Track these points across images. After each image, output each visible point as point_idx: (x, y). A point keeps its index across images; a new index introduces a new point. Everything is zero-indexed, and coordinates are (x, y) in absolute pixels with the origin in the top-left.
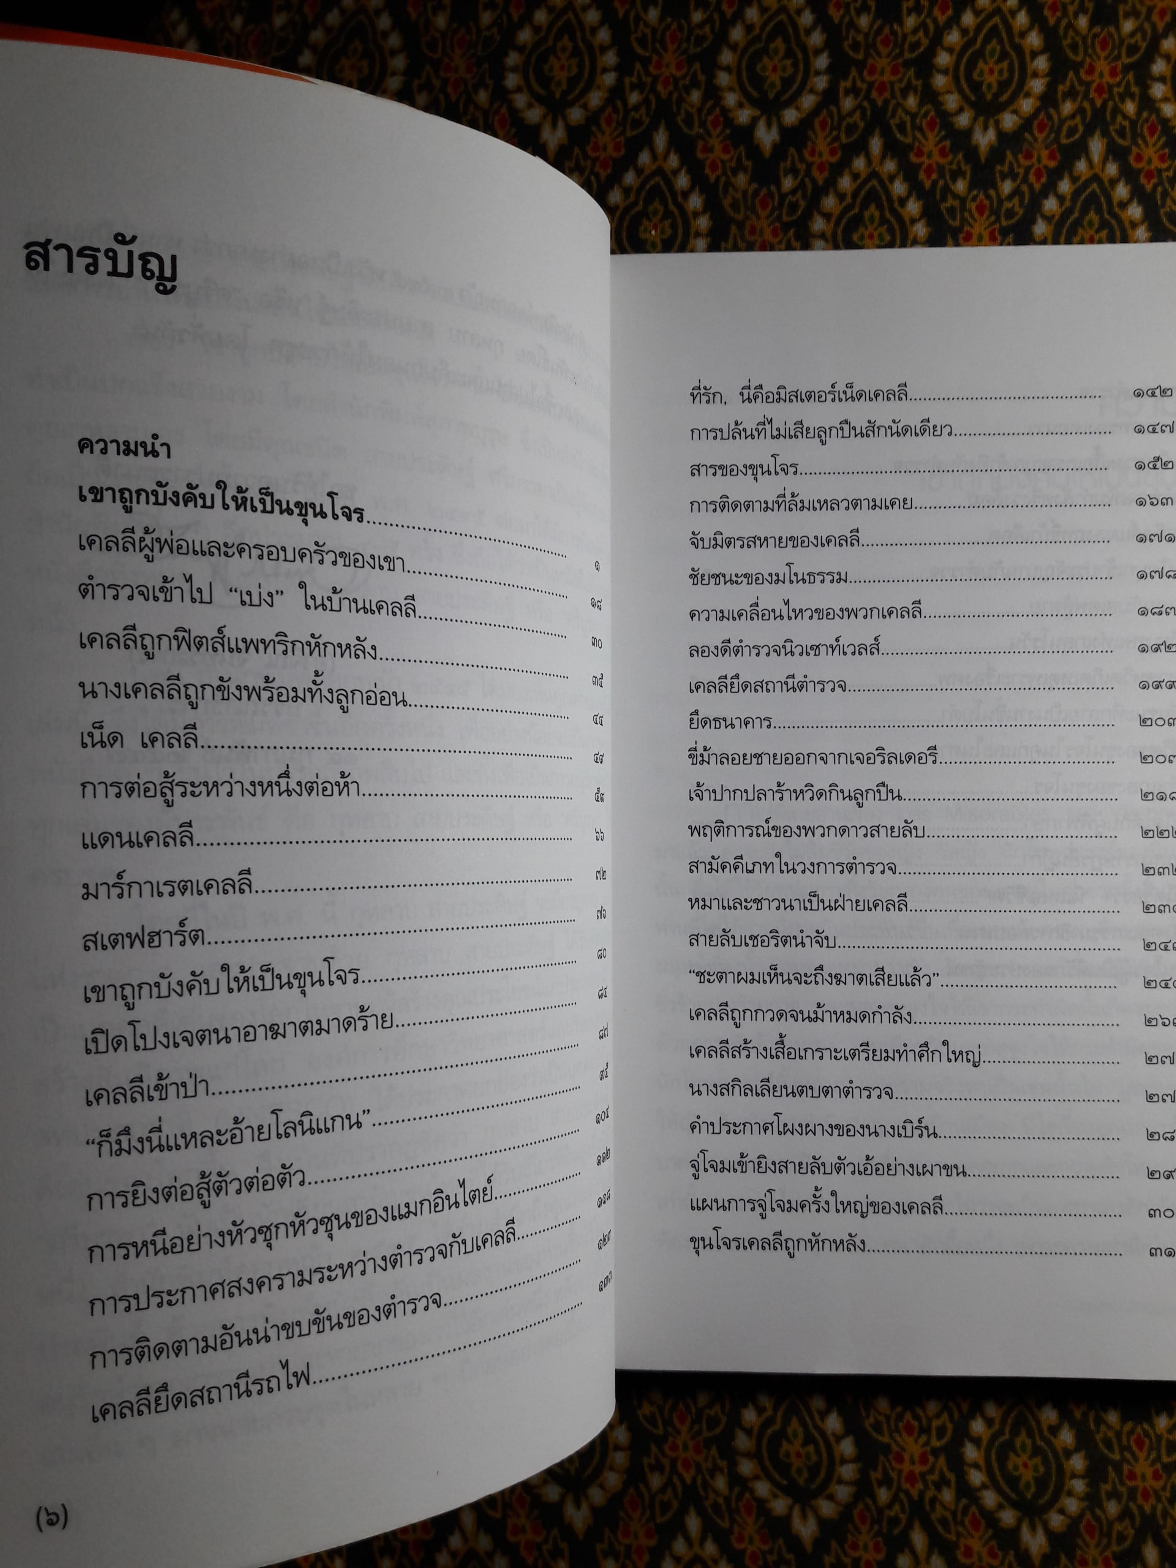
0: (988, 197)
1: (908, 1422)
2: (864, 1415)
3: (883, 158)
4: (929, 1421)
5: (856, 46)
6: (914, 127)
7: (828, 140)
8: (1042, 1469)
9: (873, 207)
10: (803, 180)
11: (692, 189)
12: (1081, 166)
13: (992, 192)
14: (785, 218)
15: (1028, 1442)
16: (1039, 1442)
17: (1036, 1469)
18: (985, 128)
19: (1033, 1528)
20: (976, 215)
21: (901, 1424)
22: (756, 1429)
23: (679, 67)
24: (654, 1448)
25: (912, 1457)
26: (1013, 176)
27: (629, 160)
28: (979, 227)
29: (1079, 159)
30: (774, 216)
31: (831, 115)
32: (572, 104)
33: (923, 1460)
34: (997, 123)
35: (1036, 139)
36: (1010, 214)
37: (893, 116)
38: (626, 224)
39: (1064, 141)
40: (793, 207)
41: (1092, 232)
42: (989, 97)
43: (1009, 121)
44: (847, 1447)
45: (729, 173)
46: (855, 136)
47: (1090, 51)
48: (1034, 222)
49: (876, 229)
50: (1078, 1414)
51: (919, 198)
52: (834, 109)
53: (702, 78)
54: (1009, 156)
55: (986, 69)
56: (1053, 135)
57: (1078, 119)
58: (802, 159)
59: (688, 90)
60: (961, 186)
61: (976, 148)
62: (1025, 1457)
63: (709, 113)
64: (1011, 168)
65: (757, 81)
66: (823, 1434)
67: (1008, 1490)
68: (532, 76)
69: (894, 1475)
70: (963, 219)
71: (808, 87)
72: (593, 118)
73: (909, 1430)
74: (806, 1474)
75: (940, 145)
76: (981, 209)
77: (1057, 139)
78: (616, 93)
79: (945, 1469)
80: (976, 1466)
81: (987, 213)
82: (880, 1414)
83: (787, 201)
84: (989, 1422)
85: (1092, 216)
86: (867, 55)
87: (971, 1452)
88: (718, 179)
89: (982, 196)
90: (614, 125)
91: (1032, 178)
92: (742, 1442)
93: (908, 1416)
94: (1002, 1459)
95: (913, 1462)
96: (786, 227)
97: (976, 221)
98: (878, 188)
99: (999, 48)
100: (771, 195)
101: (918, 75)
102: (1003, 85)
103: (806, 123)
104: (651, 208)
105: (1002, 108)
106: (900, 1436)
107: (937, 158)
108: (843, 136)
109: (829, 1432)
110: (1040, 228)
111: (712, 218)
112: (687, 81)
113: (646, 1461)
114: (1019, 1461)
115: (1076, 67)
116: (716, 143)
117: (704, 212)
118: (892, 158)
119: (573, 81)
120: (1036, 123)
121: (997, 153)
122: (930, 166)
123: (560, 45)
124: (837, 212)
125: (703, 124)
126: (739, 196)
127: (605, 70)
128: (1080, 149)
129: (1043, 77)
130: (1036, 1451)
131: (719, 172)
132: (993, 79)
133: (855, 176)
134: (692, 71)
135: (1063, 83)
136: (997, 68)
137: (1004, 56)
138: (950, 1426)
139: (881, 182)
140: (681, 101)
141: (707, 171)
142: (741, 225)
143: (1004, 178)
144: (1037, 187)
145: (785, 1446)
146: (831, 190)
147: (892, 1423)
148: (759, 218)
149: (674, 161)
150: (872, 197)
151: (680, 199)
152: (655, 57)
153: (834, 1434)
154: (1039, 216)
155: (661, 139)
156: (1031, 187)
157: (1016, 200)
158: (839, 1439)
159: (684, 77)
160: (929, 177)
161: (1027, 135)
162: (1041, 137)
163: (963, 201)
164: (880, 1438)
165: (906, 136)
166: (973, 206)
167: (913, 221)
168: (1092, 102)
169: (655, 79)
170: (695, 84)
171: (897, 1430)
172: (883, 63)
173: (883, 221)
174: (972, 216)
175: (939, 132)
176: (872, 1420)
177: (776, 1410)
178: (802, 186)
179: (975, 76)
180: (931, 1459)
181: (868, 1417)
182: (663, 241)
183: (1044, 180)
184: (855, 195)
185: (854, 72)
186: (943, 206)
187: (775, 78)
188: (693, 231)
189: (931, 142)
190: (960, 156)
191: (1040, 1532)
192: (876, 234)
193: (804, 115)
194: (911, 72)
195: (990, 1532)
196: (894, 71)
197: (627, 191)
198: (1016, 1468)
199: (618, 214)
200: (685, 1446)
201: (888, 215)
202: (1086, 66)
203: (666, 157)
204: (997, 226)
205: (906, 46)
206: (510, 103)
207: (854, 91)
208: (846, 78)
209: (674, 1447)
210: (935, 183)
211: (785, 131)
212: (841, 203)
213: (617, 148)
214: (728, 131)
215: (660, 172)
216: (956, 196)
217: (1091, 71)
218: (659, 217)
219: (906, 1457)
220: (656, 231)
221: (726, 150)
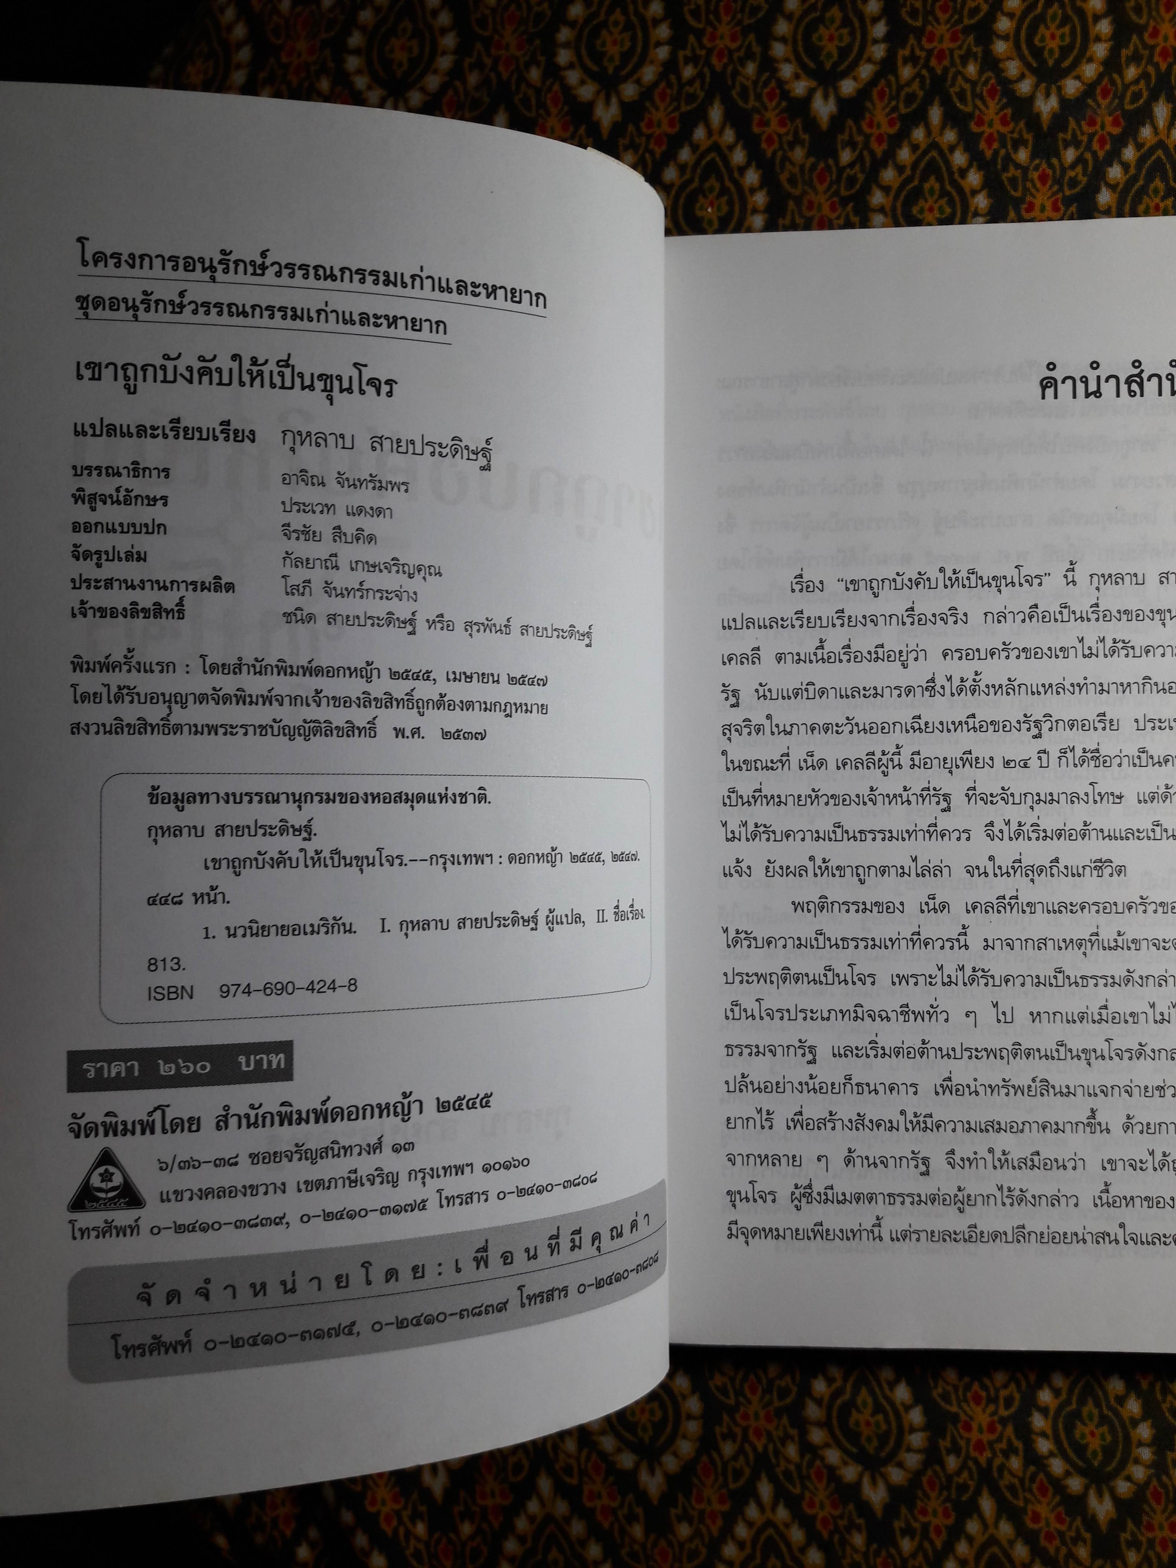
0: (1051, 166)
1: (976, 1392)
2: (932, 1385)
3: (943, 127)
4: (997, 1390)
5: (914, 13)
6: (975, 95)
7: (887, 110)
8: (1109, 1438)
9: (932, 179)
10: (861, 153)
11: (748, 165)
12: (1146, 132)
13: (1055, 161)
14: (844, 193)
15: (1096, 1412)
16: (1106, 1411)
17: (1103, 1438)
18: (1048, 95)
19: (1100, 1495)
20: (1038, 185)
21: (969, 1395)
22: (826, 1399)
23: (733, 38)
24: (726, 1418)
25: (980, 1426)
26: (1077, 144)
27: (683, 137)
28: (1042, 197)
29: (1144, 125)
30: (833, 190)
31: (889, 85)
32: (625, 79)
33: (991, 1428)
34: (1059, 89)
35: (1099, 105)
36: (1073, 183)
37: (953, 85)
38: (682, 201)
39: (1128, 107)
40: (852, 181)
41: (1157, 200)
42: (1051, 62)
43: (1071, 87)
44: (916, 1416)
45: (786, 147)
46: (914, 106)
47: (1154, 13)
48: (1097, 190)
49: (936, 202)
50: (1144, 1385)
51: (980, 168)
52: (892, 79)
53: (757, 49)
54: (1072, 124)
55: (1047, 34)
56: (1117, 101)
57: (1142, 84)
58: (860, 131)
59: (742, 62)
60: (1022, 156)
61: (1038, 116)
62: (1092, 1427)
63: (765, 84)
64: (1074, 135)
65: (813, 51)
66: (892, 1404)
67: (1075, 1459)
68: (584, 52)
69: (962, 1443)
70: (1026, 189)
71: (865, 56)
72: (647, 93)
73: (977, 1400)
74: (875, 1443)
75: (1002, 113)
76: (1043, 178)
77: (1121, 104)
78: (670, 67)
79: (1013, 1438)
80: (1043, 1434)
81: (1050, 183)
82: (948, 1383)
83: (845, 175)
84: (1057, 1392)
85: (1158, 183)
86: (926, 22)
87: (1038, 1422)
88: (774, 153)
89: (1044, 165)
90: (668, 100)
91: (1095, 146)
92: (813, 1411)
93: (976, 1386)
94: (1070, 1429)
95: (981, 1431)
96: (844, 201)
97: (1038, 190)
98: (938, 158)
99: (1060, 11)
100: (828, 168)
101: (978, 42)
102: (1065, 51)
103: (864, 93)
104: (707, 185)
105: (1066, 73)
106: (969, 1405)
107: (998, 127)
108: (901, 105)
109: (898, 1402)
110: (1105, 197)
111: (769, 193)
112: (742, 53)
113: (718, 1429)
114: (1087, 1430)
115: (1140, 30)
116: (771, 116)
117: (761, 187)
118: (952, 128)
119: (626, 57)
120: (1098, 90)
121: (1059, 120)
122: (991, 135)
123: (612, 19)
124: (896, 185)
125: (758, 97)
126: (796, 170)
127: (658, 44)
128: (1145, 115)
129: (1106, 41)
130: (1103, 1420)
131: (776, 146)
132: (1054, 44)
133: (915, 148)
134: (746, 43)
135: (1127, 47)
136: (1058, 33)
137: (1066, 20)
138: (1017, 1396)
139: (941, 153)
140: (735, 73)
141: (764, 145)
142: (798, 200)
143: (1067, 145)
144: (1101, 154)
145: (855, 1415)
146: (890, 162)
147: (960, 1393)
148: (816, 192)
149: (729, 136)
150: (932, 169)
151: (736, 175)
152: (709, 29)
153: (903, 1404)
154: (1102, 183)
155: (716, 114)
156: (1094, 154)
157: (1079, 169)
158: (908, 1408)
159: (738, 49)
160: (990, 147)
161: (1090, 101)
162: (1104, 103)
163: (1025, 170)
164: (948, 1407)
165: (966, 105)
166: (1035, 175)
167: (974, 193)
168: (1157, 66)
169: (710, 51)
170: (750, 55)
171: (966, 1401)
172: (942, 29)
173: (944, 193)
174: (1034, 186)
175: (1000, 100)
176: (940, 1390)
177: (845, 1380)
178: (860, 158)
179: (1037, 42)
180: (999, 1428)
181: (936, 1387)
182: (720, 219)
183: (1108, 147)
184: (915, 165)
185: (912, 40)
186: (1005, 176)
187: (831, 48)
188: (750, 207)
189: (992, 110)
190: (1022, 124)
191: (1107, 1498)
192: (936, 206)
193: (861, 86)
194: (971, 39)
195: (1058, 1499)
196: (954, 38)
197: (682, 168)
198: (1083, 1436)
199: (673, 192)
200: (757, 1416)
201: (948, 188)
202: (1150, 29)
203: (721, 131)
204: (1060, 195)
205: (966, 12)
206: (562, 80)
207: (913, 59)
208: (903, 46)
209: (746, 1417)
210: (996, 153)
211: (842, 102)
212: (900, 176)
213: (671, 123)
214: (784, 104)
215: (716, 147)
216: (1017, 166)
217: (1155, 33)
218: (715, 193)
219: (975, 1426)
220: (712, 207)
221: (782, 123)
